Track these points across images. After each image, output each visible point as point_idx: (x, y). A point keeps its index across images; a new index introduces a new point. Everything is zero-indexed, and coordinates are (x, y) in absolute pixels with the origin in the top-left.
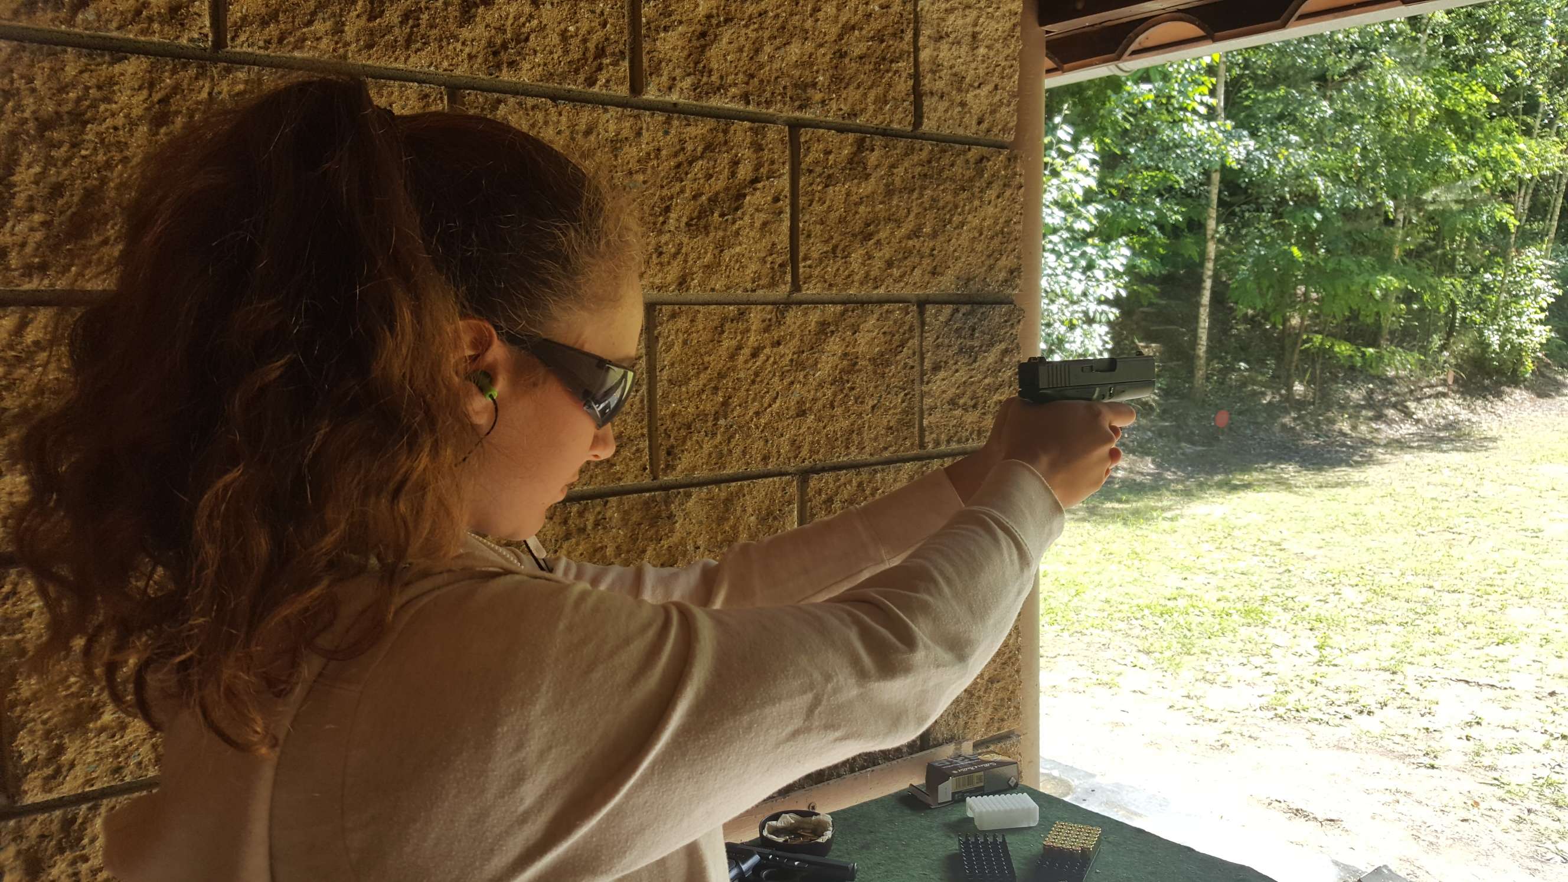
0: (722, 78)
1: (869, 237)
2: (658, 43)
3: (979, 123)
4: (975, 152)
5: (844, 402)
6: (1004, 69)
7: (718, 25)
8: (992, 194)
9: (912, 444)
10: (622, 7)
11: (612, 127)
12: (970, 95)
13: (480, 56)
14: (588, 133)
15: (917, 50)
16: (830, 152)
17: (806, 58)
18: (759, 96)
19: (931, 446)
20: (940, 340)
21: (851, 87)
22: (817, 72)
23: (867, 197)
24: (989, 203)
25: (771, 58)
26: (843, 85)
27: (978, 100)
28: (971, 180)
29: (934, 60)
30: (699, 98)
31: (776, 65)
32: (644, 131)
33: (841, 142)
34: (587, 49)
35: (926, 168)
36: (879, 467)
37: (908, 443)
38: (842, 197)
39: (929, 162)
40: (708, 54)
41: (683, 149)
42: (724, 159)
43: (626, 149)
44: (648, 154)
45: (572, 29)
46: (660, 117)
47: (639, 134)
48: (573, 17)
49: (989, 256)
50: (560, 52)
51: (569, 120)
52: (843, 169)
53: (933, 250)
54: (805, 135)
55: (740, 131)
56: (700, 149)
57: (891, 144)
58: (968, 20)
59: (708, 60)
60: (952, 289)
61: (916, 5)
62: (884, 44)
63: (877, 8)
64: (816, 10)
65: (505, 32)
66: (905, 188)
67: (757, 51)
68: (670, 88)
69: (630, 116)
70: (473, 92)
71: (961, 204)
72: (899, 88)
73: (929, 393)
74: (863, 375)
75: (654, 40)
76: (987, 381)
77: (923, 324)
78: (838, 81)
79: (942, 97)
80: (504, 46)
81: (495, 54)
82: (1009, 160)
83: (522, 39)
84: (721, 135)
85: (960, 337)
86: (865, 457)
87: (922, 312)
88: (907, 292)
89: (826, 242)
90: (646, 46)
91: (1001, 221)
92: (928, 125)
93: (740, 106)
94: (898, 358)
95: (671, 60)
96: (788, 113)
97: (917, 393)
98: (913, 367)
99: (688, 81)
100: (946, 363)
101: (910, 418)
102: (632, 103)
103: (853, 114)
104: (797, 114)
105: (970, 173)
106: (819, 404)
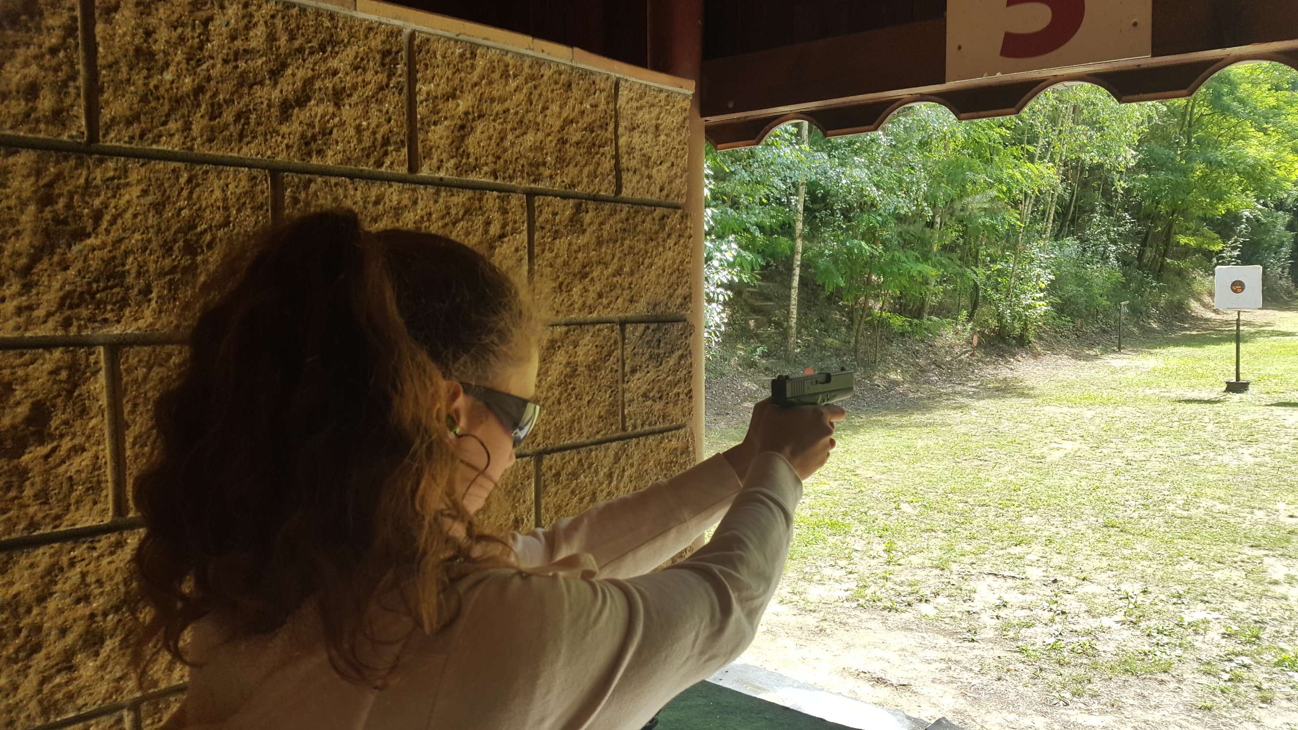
0: (476, 159)
1: (585, 276)
2: (430, 134)
3: (661, 190)
4: (659, 212)
5: (568, 399)
6: (678, 151)
7: (473, 120)
8: (670, 242)
9: (617, 429)
10: (402, 107)
11: (395, 198)
12: (654, 170)
13: (295, 146)
14: (377, 203)
15: (617, 137)
16: (557, 214)
17: (538, 144)
18: (504, 172)
19: (630, 429)
20: (636, 350)
21: (571, 166)
22: (547, 154)
23: (584, 246)
24: (670, 249)
25: (513, 144)
26: (565, 164)
27: (660, 174)
28: (657, 233)
29: (629, 144)
30: (460, 174)
31: (516, 149)
32: (419, 201)
33: (564, 206)
34: (375, 139)
35: (625, 224)
36: (593, 447)
37: (614, 428)
38: (566, 246)
39: (627, 220)
40: (466, 142)
41: (448, 213)
42: (479, 221)
43: (406, 214)
44: (422, 217)
45: (364, 123)
46: (431, 190)
47: (415, 203)
48: (366, 115)
49: (670, 287)
50: (355, 142)
51: (362, 193)
52: (566, 226)
53: (631, 284)
54: (538, 201)
55: (491, 199)
56: (461, 213)
57: (600, 207)
58: (653, 115)
59: (467, 147)
60: (644, 312)
61: (616, 104)
62: (593, 135)
63: (588, 107)
64: (545, 108)
65: (314, 127)
66: (611, 239)
67: (502, 139)
68: (439, 168)
69: (409, 189)
70: (290, 174)
71: (650, 250)
72: (605, 166)
73: (628, 390)
74: (582, 378)
75: (427, 132)
76: (669, 379)
77: (624, 338)
78: (562, 161)
79: (635, 172)
80: (314, 138)
81: (307, 144)
82: (682, 217)
83: (326, 133)
84: (477, 202)
85: (650, 347)
86: (583, 440)
87: (623, 330)
88: (613, 315)
89: (555, 280)
90: (421, 136)
91: (678, 261)
92: (626, 193)
93: (491, 180)
94: (607, 364)
95: (439, 147)
96: (526, 184)
97: (620, 389)
98: (617, 371)
99: (452, 162)
100: (640, 367)
101: (615, 409)
102: (411, 180)
103: (573, 185)
104: (533, 185)
105: (656, 227)
106: (550, 402)
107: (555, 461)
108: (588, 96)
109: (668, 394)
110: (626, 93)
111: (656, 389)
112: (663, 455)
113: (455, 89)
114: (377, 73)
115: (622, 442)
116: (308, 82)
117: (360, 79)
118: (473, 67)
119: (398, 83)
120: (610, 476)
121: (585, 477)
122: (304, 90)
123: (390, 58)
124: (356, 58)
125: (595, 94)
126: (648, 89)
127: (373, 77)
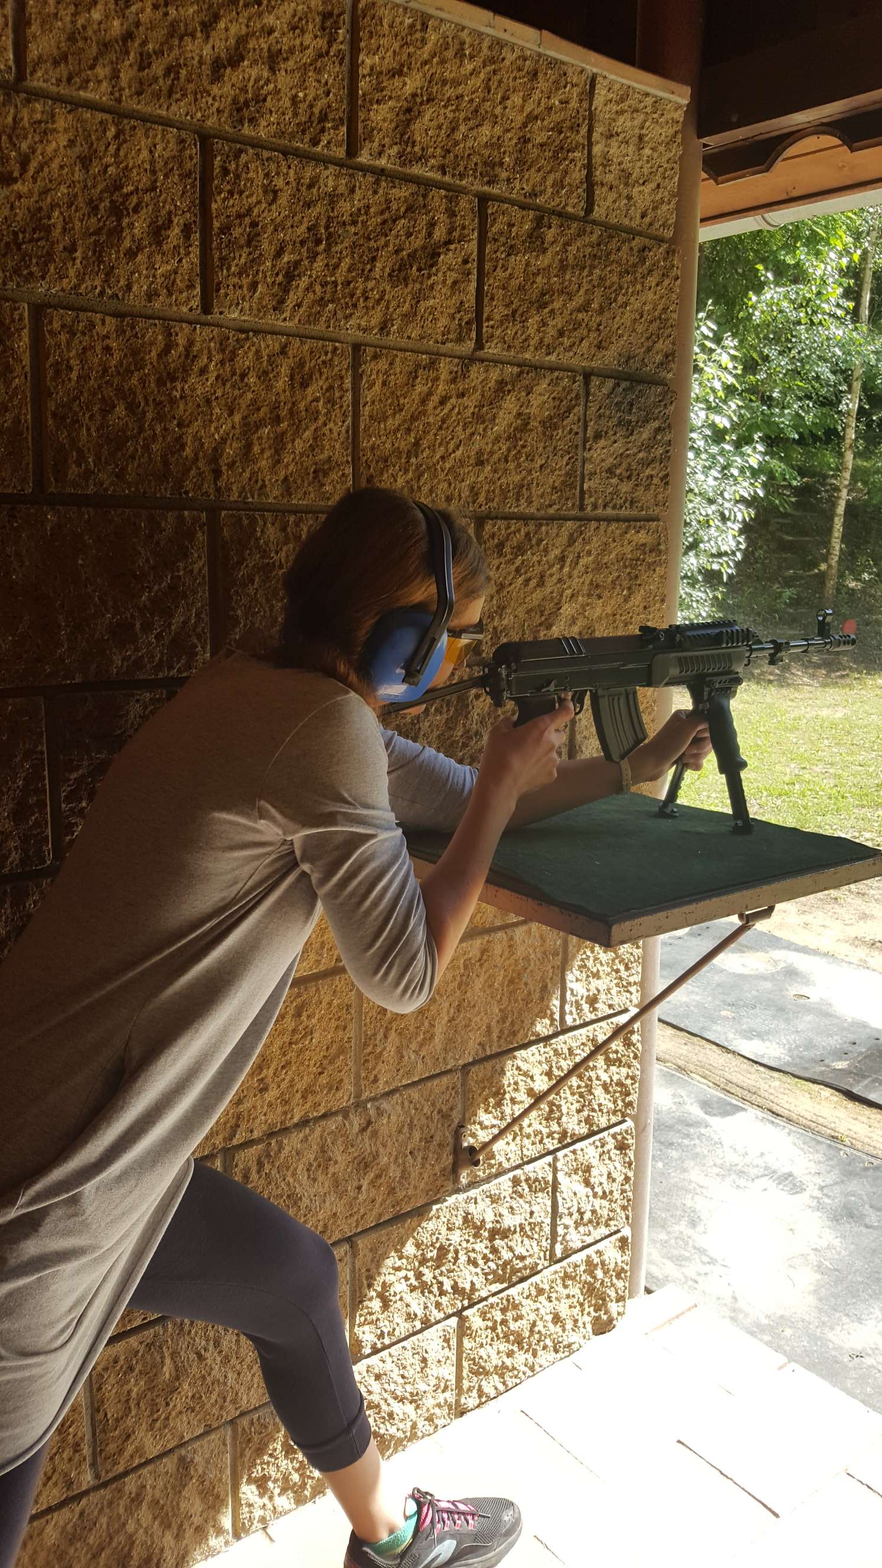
0: (423, 149)
1: (544, 305)
2: (371, 113)
3: (643, 216)
4: (637, 243)
5: (516, 458)
6: (666, 170)
8: (652, 281)
9: (573, 505)
10: (343, 80)
11: (331, 183)
12: (635, 190)
13: (227, 111)
15: (590, 144)
16: (513, 225)
17: (495, 140)
18: (454, 169)
19: (589, 509)
20: (602, 411)
21: (533, 170)
22: (504, 153)
23: (544, 269)
24: (650, 288)
25: (465, 137)
26: (526, 167)
27: (643, 196)
28: (634, 266)
29: (605, 155)
30: (403, 164)
31: (469, 144)
32: (357, 189)
33: (523, 217)
34: (312, 113)
35: (596, 250)
36: (544, 522)
37: (570, 503)
38: (522, 267)
39: (599, 245)
40: (412, 128)
41: (388, 208)
42: (423, 220)
43: (341, 203)
44: (359, 210)
45: (301, 94)
46: (370, 178)
47: (352, 191)
48: (303, 84)
49: (648, 339)
50: (290, 114)
51: (296, 173)
52: (524, 242)
53: (600, 325)
54: (492, 208)
55: (437, 198)
56: (402, 209)
57: (565, 224)
58: (636, 122)
59: (413, 133)
60: (614, 365)
61: (591, 104)
62: (563, 135)
63: (557, 103)
64: (505, 98)
65: (247, 92)
66: (577, 265)
67: (453, 130)
68: (380, 154)
69: (346, 175)
70: (220, 142)
71: (625, 286)
72: (574, 175)
73: (590, 459)
74: (534, 434)
75: (369, 111)
76: (641, 455)
77: (588, 394)
78: (522, 164)
79: (611, 188)
80: (246, 104)
81: (239, 110)
82: (668, 253)
83: (259, 100)
84: (421, 199)
85: (619, 410)
86: (533, 511)
87: (587, 382)
88: (575, 362)
89: (507, 306)
90: (362, 115)
91: (660, 307)
92: (598, 213)
93: (437, 176)
94: (565, 422)
95: (381, 130)
96: (478, 187)
97: (580, 458)
98: (577, 433)
99: (395, 149)
100: (606, 433)
101: (573, 480)
102: (348, 164)
103: (534, 194)
104: (486, 188)
105: (634, 260)
106: (496, 457)
107: (499, 529)
108: (557, 89)
109: (638, 475)
110: (603, 92)
111: (624, 466)
112: (628, 549)
113: (402, 65)
114: (316, 37)
115: (579, 523)
116: (242, 40)
117: (298, 42)
118: (424, 41)
119: (339, 51)
120: (562, 559)
121: (533, 554)
122: (237, 48)
123: (332, 20)
124: (294, 16)
125: (565, 87)
126: (631, 91)
127: (312, 41)
